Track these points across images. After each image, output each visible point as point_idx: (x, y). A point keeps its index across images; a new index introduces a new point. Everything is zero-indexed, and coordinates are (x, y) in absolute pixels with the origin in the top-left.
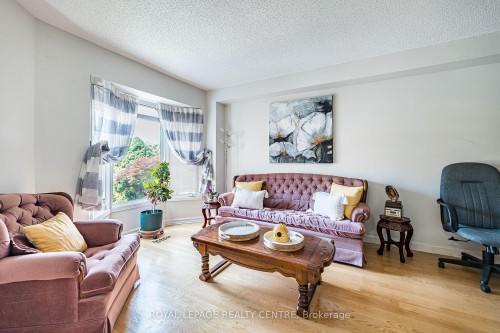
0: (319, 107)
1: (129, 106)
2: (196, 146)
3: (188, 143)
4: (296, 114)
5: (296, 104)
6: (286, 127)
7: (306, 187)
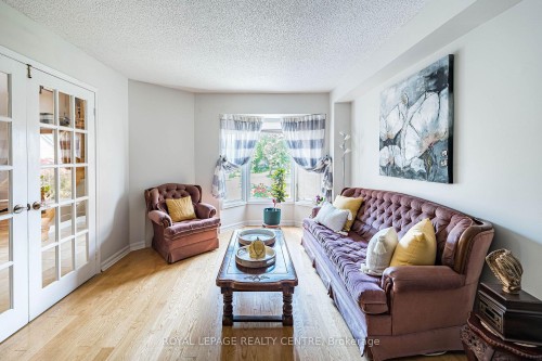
0: (432, 83)
1: (255, 125)
2: (318, 154)
3: (309, 150)
4: (404, 101)
5: (405, 84)
6: (395, 123)
7: (399, 217)
